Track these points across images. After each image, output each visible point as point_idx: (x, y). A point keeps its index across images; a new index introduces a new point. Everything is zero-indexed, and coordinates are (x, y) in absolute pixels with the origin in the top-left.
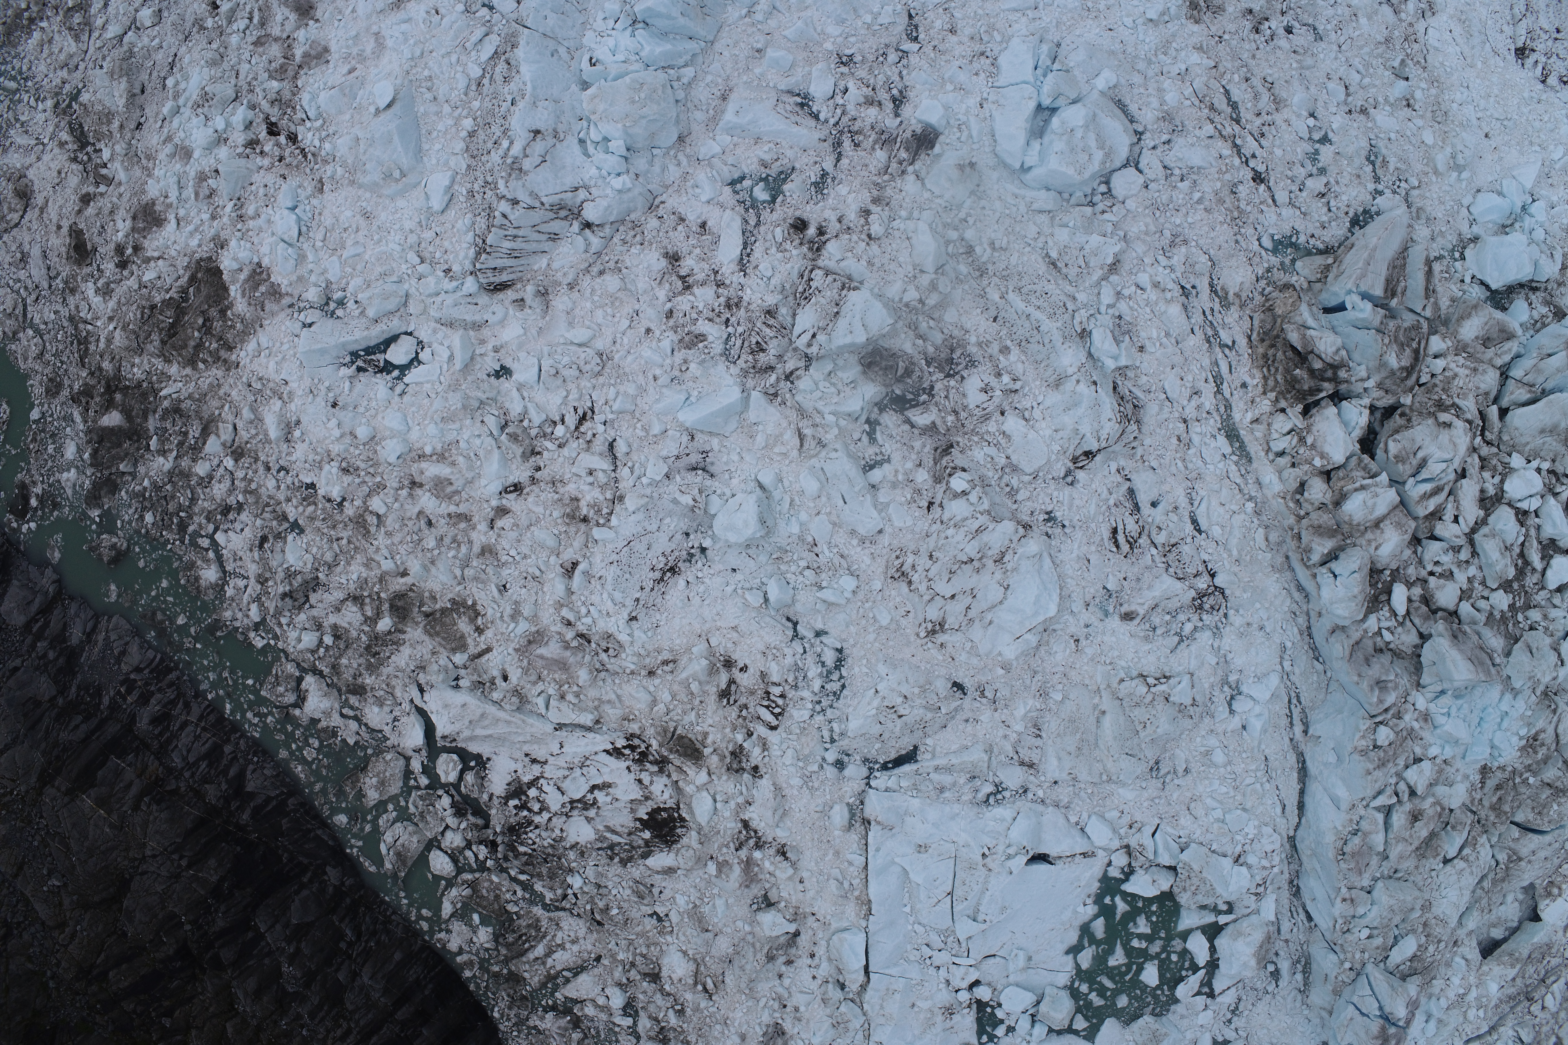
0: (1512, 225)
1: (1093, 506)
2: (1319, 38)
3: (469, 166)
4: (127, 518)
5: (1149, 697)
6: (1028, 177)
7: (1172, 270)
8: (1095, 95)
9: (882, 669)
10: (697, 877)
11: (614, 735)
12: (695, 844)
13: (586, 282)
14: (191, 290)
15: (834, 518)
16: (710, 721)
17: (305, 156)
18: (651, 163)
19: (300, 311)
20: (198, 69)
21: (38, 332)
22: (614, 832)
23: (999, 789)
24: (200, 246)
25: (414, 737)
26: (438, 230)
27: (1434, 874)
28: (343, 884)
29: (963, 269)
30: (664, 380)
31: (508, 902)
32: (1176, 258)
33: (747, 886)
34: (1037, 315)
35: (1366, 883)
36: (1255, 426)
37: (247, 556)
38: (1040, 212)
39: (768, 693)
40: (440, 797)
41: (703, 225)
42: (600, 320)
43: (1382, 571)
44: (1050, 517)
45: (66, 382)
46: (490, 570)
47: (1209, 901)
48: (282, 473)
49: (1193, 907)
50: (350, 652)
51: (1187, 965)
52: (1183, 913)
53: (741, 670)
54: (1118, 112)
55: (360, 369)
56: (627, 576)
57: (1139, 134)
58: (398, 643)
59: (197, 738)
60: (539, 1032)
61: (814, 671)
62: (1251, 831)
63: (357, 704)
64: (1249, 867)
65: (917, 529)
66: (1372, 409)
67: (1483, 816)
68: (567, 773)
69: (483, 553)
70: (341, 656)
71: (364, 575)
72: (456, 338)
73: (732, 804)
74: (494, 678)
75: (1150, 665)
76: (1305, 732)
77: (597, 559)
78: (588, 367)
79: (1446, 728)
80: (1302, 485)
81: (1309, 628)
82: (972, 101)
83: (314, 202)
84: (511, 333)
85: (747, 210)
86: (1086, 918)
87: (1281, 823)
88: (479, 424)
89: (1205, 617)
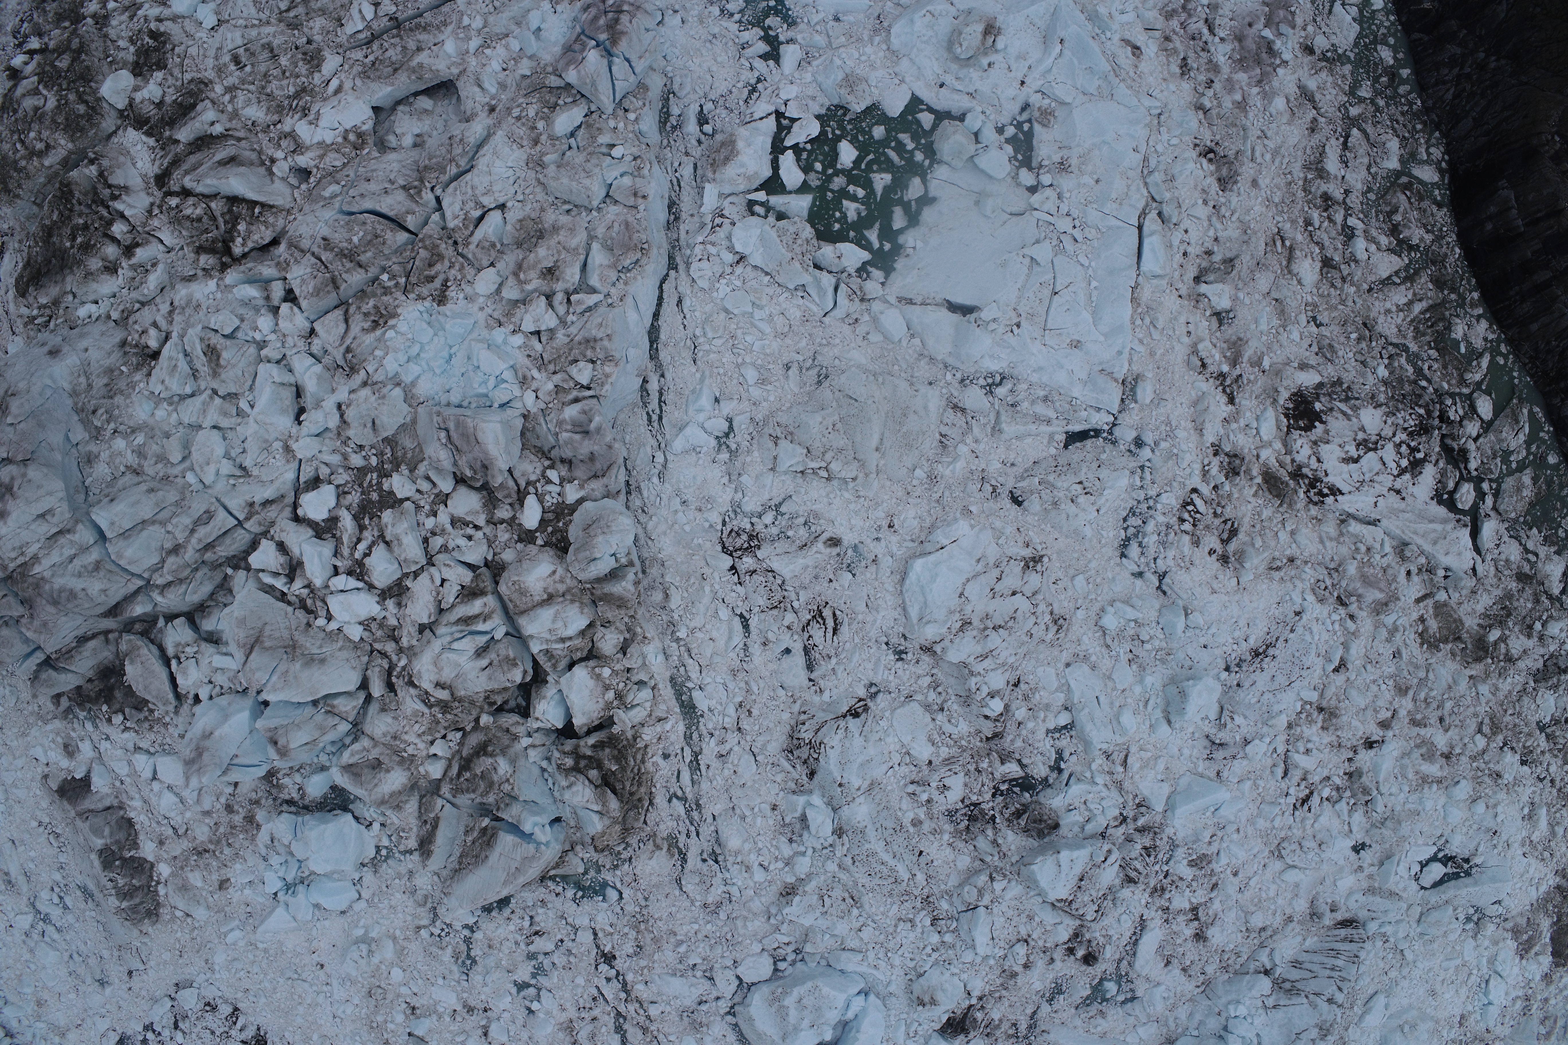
1: (855, 660)
5: (829, 456)
6: (862, 986)
7: (726, 882)
9: (1088, 531)
10: (1280, 357)
11: (1332, 508)
12: (1279, 390)
13: (1278, 922)
15: (1110, 684)
16: (1250, 507)
18: (1201, 1023)
22: (1344, 414)
23: (990, 389)
25: (1487, 530)
26: (1385, 978)
27: (521, 198)
28: (1562, 401)
29: (944, 905)
30: (1231, 829)
31: (1436, 360)
32: (719, 892)
33: (1240, 339)
34: (885, 856)
35: (613, 209)
36: (664, 715)
38: (852, 950)
39: (1194, 525)
40: (1476, 471)
41: (1168, 964)
42: (1273, 887)
43: (550, 547)
44: (900, 654)
46: (1404, 674)
47: (778, 222)
49: (796, 220)
50: (1523, 613)
51: (804, 155)
52: (806, 215)
53: (1215, 553)
54: (750, 1037)
55: (1467, 861)
56: (1297, 655)
57: (731, 1012)
58: (1485, 616)
60: (1425, 226)
61: (1151, 540)
62: (722, 287)
63: (1525, 564)
65: (1033, 662)
66: (527, 715)
67: (451, 249)
68: (1376, 478)
69: (1407, 689)
70: (1531, 611)
71: (1500, 681)
72: (1390, 882)
73: (1242, 423)
74: (1418, 575)
75: (817, 489)
76: (645, 381)
77: (1319, 671)
78: (1293, 847)
79: (502, 365)
80: (624, 650)
84: (1347, 883)
85: (1127, 975)
86: (912, 232)
87: (685, 288)
88: (1389, 805)
89: (748, 527)
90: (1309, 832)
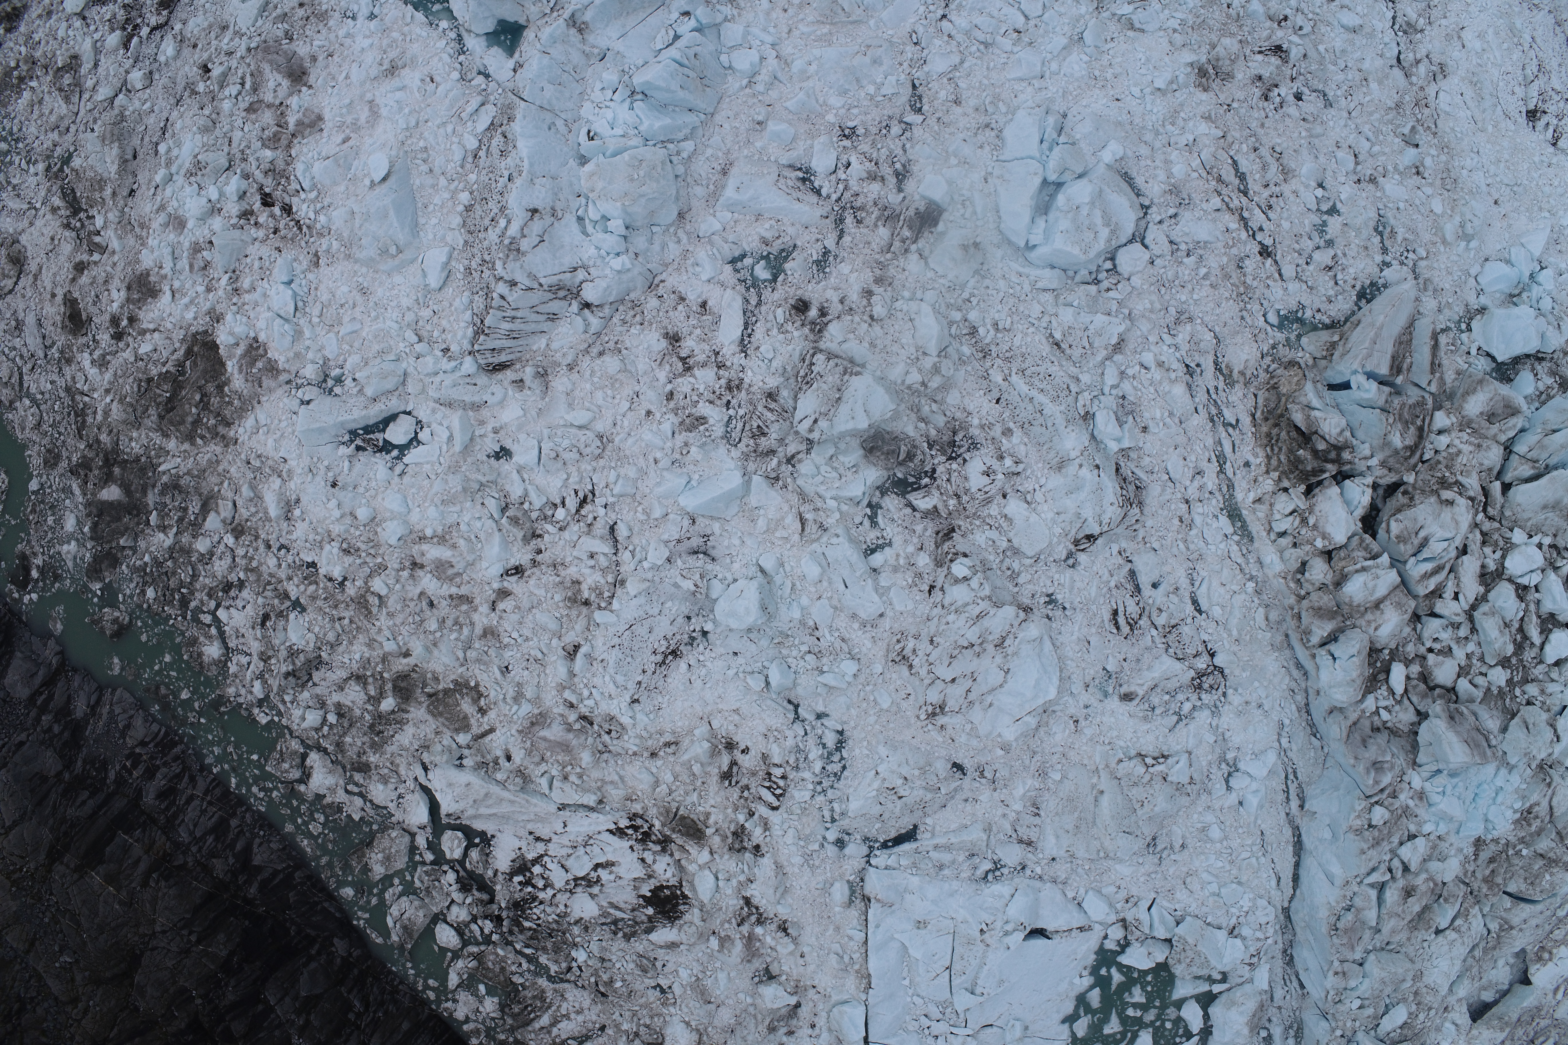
0: (1519, 295)
1: (1094, 589)
2: (1329, 104)
3: (466, 242)
4: (128, 592)
5: (1147, 777)
6: (1033, 255)
7: (1177, 348)
8: (1101, 169)
9: (883, 751)
10: (699, 951)
11: (617, 815)
12: (697, 921)
13: (585, 363)
14: (188, 363)
15: (835, 602)
16: (712, 802)
17: (300, 229)
18: (651, 241)
19: (298, 388)
20: (190, 136)
21: (34, 401)
22: (617, 908)
23: (997, 866)
24: (195, 318)
25: (418, 815)
26: (436, 308)
27: (1426, 945)
28: (350, 955)
29: (966, 350)
30: (664, 463)
31: (513, 973)
32: (1181, 336)
33: (749, 961)
34: (1040, 398)
35: (1358, 956)
36: (1257, 506)
37: (249, 634)
38: (1044, 290)
39: (769, 774)
40: (445, 872)
41: (704, 305)
42: (600, 402)
43: (1381, 650)
44: (1051, 600)
45: (65, 454)
46: (492, 652)
47: (1204, 972)
48: (283, 551)
49: (1188, 977)
50: (354, 731)
51: (1181, 1032)
52: (1178, 983)
53: (743, 751)
54: (1125, 186)
55: (359, 448)
56: (629, 659)
57: (1145, 208)
58: (401, 723)
59: (203, 812)
61: (815, 753)
62: (1246, 904)
63: (361, 781)
64: (1244, 939)
65: (918, 613)
66: (1375, 486)
67: (1475, 888)
68: (570, 851)
69: (485, 634)
70: (345, 734)
71: (367, 655)
72: (455, 419)
73: (734, 882)
74: (497, 758)
75: (1149, 745)
76: (1302, 807)
77: (599, 642)
78: (588, 450)
79: (1441, 806)
80: (1304, 564)
81: (1307, 705)
82: (976, 176)
83: (310, 276)
84: (510, 414)
85: (748, 289)
86: (1082, 989)
87: (1276, 895)
88: (479, 506)
89: (1204, 696)
90: (572, 469)
